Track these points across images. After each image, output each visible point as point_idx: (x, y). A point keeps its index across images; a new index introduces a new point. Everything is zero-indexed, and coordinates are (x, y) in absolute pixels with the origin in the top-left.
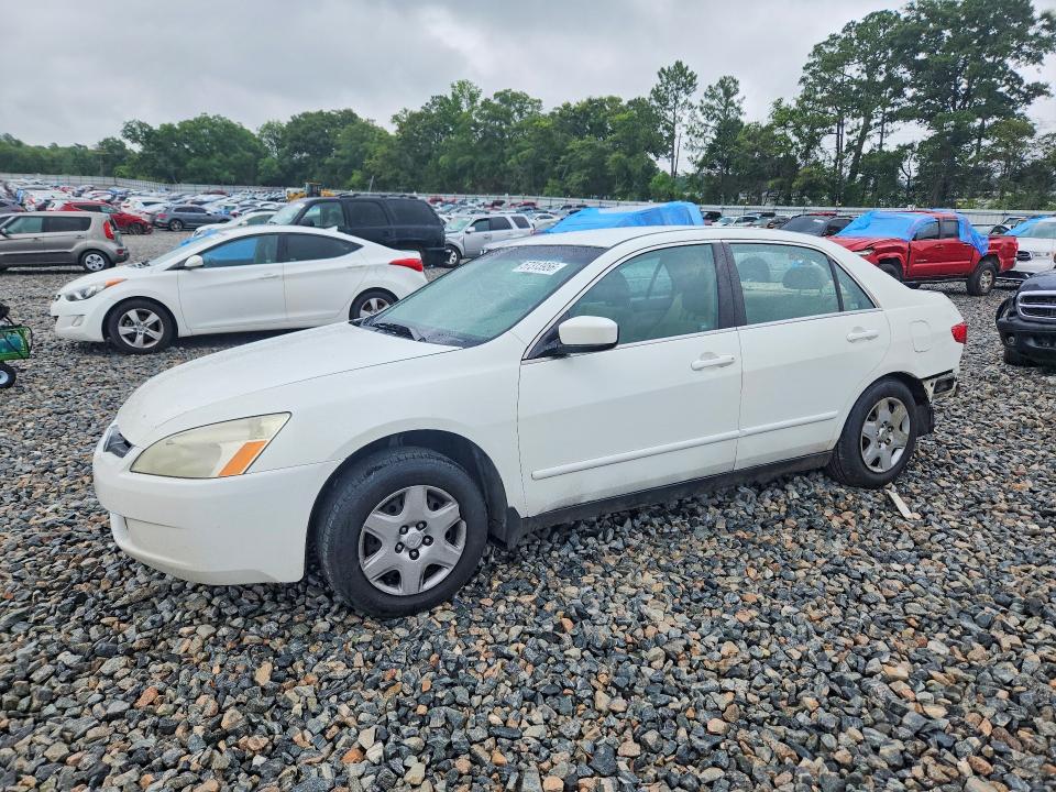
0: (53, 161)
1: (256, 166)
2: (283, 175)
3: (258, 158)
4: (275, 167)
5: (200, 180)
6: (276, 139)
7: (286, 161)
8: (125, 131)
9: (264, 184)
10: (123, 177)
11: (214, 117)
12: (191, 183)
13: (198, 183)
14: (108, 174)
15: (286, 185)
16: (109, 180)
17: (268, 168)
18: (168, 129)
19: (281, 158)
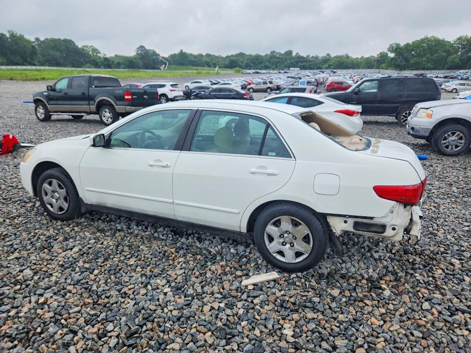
0: (358, 63)
1: (446, 59)
2: (461, 64)
3: (448, 56)
4: (457, 60)
5: (415, 68)
6: (462, 44)
7: (464, 57)
8: (389, 48)
9: (448, 69)
10: (383, 69)
11: (431, 37)
12: (410, 70)
13: (413, 70)
14: (378, 68)
15: (460, 69)
16: (377, 70)
17: (453, 61)
18: (407, 45)
19: (462, 54)
